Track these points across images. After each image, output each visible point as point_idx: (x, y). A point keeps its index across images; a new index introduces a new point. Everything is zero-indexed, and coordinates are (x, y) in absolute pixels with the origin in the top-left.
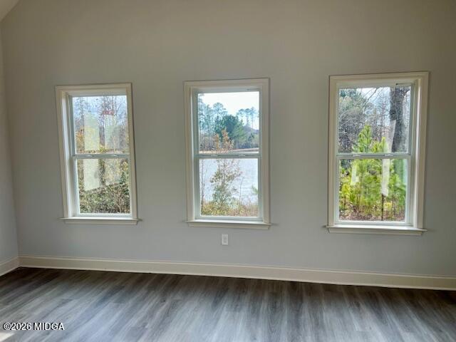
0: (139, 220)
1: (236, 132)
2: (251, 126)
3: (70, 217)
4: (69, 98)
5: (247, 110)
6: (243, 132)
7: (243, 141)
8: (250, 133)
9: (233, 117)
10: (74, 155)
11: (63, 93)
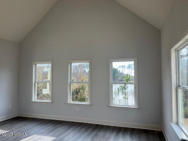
0: (52, 102)
1: (116, 75)
2: (124, 73)
3: (33, 101)
4: (36, 65)
5: (122, 66)
6: (119, 75)
7: (120, 79)
8: (123, 75)
9: (115, 69)
10: (36, 81)
11: (34, 63)
